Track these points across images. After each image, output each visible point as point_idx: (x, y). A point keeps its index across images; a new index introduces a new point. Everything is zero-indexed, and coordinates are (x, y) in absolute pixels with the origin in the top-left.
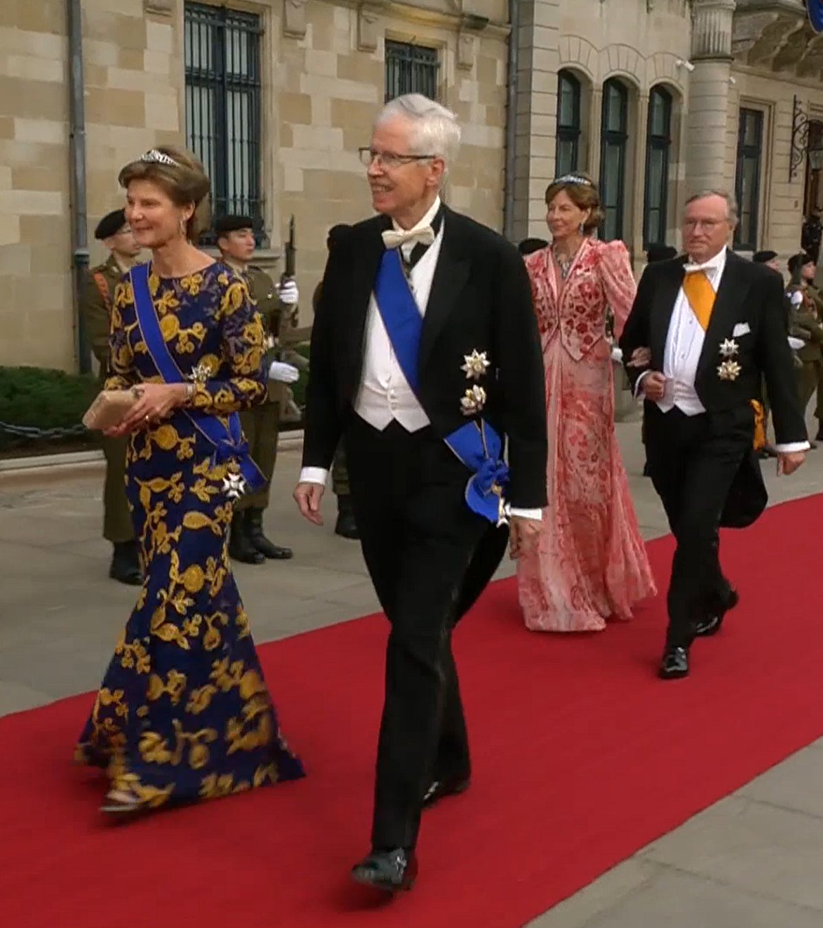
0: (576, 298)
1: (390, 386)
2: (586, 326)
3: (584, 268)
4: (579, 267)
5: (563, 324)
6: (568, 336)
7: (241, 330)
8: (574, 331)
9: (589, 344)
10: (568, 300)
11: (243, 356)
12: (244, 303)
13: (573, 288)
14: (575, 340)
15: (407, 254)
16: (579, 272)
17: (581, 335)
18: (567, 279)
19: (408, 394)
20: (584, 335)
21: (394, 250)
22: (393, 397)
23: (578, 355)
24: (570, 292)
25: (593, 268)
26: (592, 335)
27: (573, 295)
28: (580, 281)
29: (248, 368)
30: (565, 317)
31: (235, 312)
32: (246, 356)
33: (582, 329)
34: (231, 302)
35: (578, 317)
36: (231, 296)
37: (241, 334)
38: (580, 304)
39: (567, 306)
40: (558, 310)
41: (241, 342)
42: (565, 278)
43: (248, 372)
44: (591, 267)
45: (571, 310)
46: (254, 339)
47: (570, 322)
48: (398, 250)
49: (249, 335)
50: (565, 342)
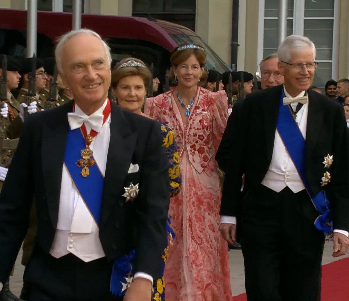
0: (198, 129)
1: (287, 171)
2: (204, 148)
3: (201, 109)
4: (197, 108)
5: (189, 148)
6: (193, 156)
7: (172, 156)
8: (197, 152)
9: (206, 161)
10: (193, 131)
11: (173, 169)
12: (174, 141)
13: (195, 122)
14: (197, 158)
15: (294, 108)
16: (198, 111)
17: (200, 155)
18: (190, 117)
19: (296, 175)
20: (203, 156)
21: (287, 106)
22: (288, 176)
23: (200, 169)
24: (194, 125)
25: (208, 109)
26: (207, 155)
27: (196, 128)
28: (199, 118)
29: (174, 176)
30: (190, 143)
31: (170, 146)
32: (174, 169)
33: (201, 151)
34: (168, 141)
35: (199, 143)
36: (168, 138)
37: (172, 157)
38: (201, 134)
39: (192, 134)
40: (185, 138)
41: (172, 162)
42: (189, 116)
43: (174, 178)
44: (206, 108)
45: (194, 138)
46: (177, 160)
47: (193, 147)
48: (289, 106)
49: (176, 158)
50: (191, 160)
